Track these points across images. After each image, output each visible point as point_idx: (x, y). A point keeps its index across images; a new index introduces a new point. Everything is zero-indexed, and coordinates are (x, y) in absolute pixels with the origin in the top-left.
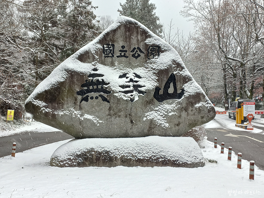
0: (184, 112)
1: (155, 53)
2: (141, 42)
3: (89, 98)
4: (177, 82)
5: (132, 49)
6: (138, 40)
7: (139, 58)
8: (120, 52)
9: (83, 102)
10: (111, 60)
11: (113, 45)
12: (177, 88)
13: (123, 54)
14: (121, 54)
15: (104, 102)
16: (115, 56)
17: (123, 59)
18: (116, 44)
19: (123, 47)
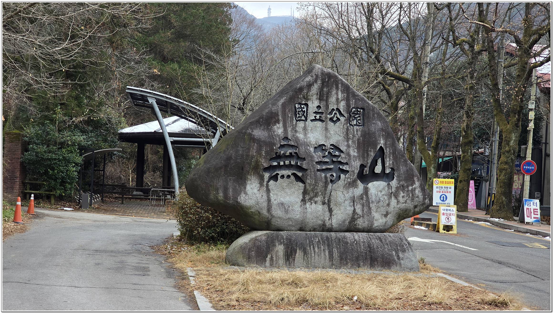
0: (393, 198)
1: (359, 117)
2: (341, 101)
3: (279, 176)
4: (386, 158)
5: (330, 111)
6: (337, 99)
7: (338, 123)
8: (315, 115)
9: (272, 182)
10: (303, 126)
11: (307, 105)
12: (386, 166)
13: (318, 117)
14: (315, 117)
15: (297, 183)
16: (309, 120)
17: (319, 123)
18: (310, 103)
19: (319, 107)
